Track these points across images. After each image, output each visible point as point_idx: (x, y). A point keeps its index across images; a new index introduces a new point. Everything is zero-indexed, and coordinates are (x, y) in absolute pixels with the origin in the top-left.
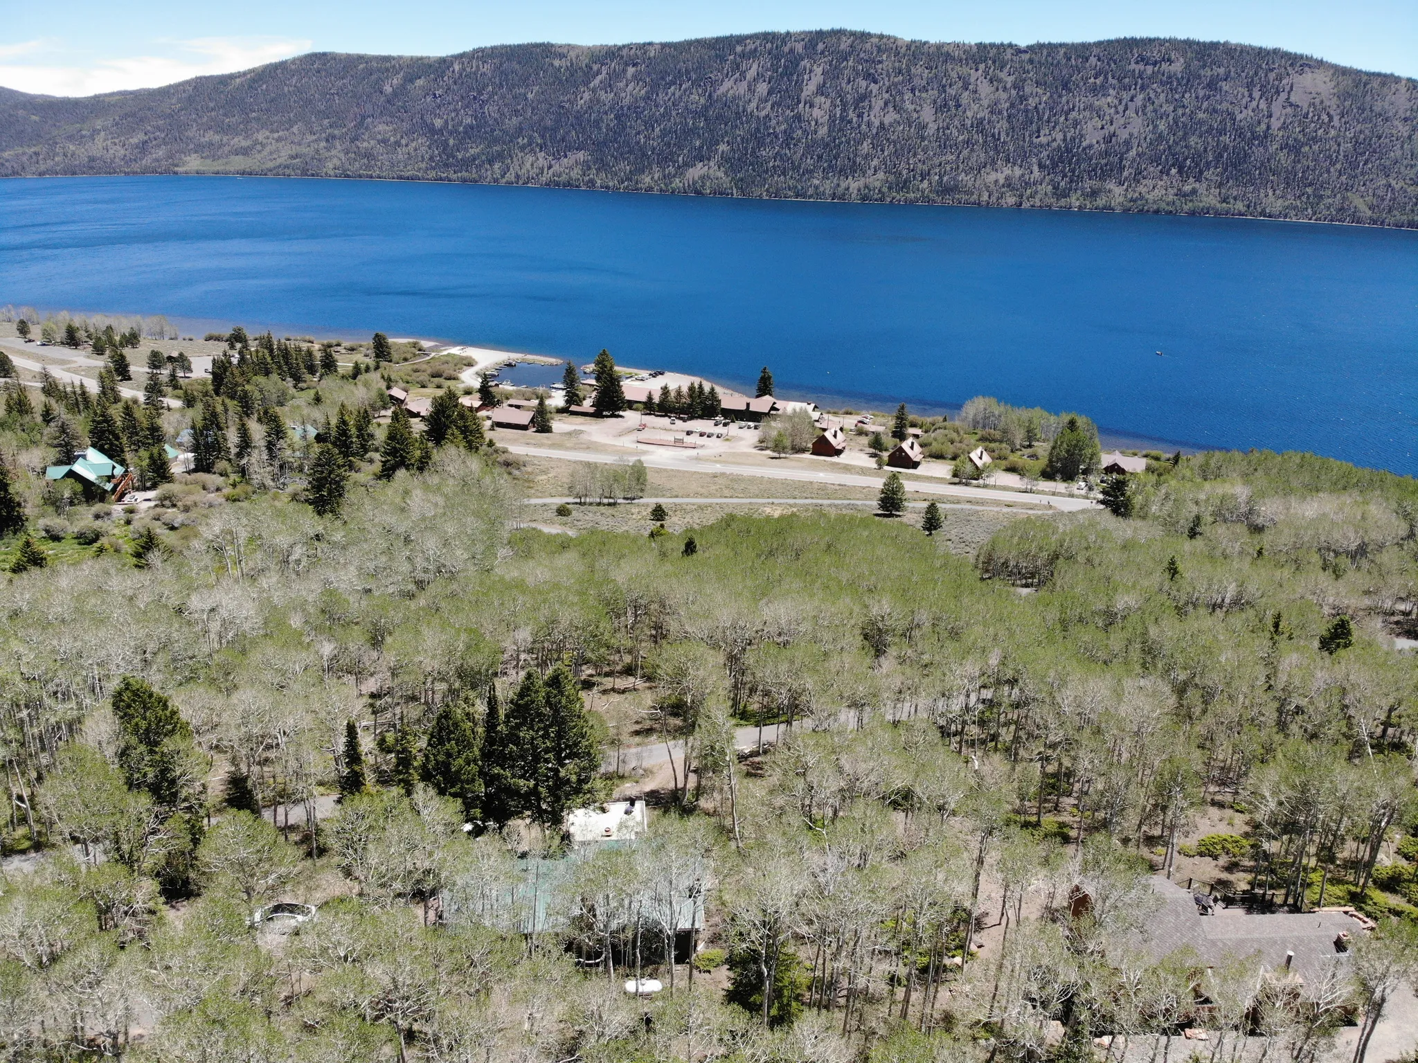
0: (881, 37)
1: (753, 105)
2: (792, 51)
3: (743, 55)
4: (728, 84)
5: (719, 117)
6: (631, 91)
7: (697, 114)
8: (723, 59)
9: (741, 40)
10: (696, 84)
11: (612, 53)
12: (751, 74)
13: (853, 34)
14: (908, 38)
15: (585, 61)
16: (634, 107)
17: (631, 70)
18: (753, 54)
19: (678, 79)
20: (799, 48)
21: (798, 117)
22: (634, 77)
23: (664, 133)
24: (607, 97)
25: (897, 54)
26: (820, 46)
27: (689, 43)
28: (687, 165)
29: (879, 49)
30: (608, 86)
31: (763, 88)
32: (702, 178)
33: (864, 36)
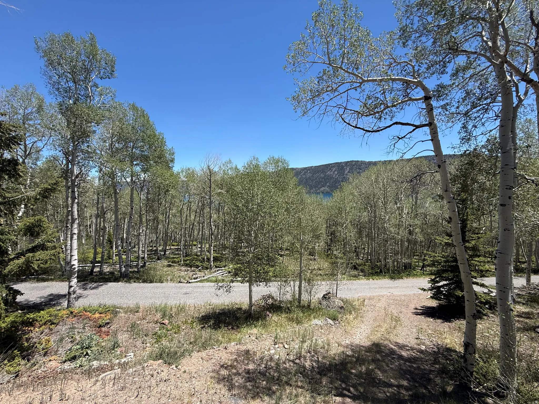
0: (362, 161)
1: (334, 176)
2: (342, 165)
3: (331, 167)
4: (329, 172)
5: (327, 178)
6: (309, 175)
7: (322, 178)
8: (327, 168)
9: (331, 164)
10: (322, 173)
11: (305, 169)
12: (333, 170)
13: (355, 161)
14: (368, 161)
15: (299, 170)
16: (310, 178)
17: (309, 171)
18: (334, 167)
19: (318, 172)
20: (344, 165)
21: (344, 177)
22: (309, 172)
23: (315, 182)
24: (304, 176)
25: (365, 164)
26: (348, 164)
27: (320, 166)
28: (320, 188)
29: (361, 163)
30: (304, 174)
31: (336, 172)
32: (324, 190)
33: (358, 161)
